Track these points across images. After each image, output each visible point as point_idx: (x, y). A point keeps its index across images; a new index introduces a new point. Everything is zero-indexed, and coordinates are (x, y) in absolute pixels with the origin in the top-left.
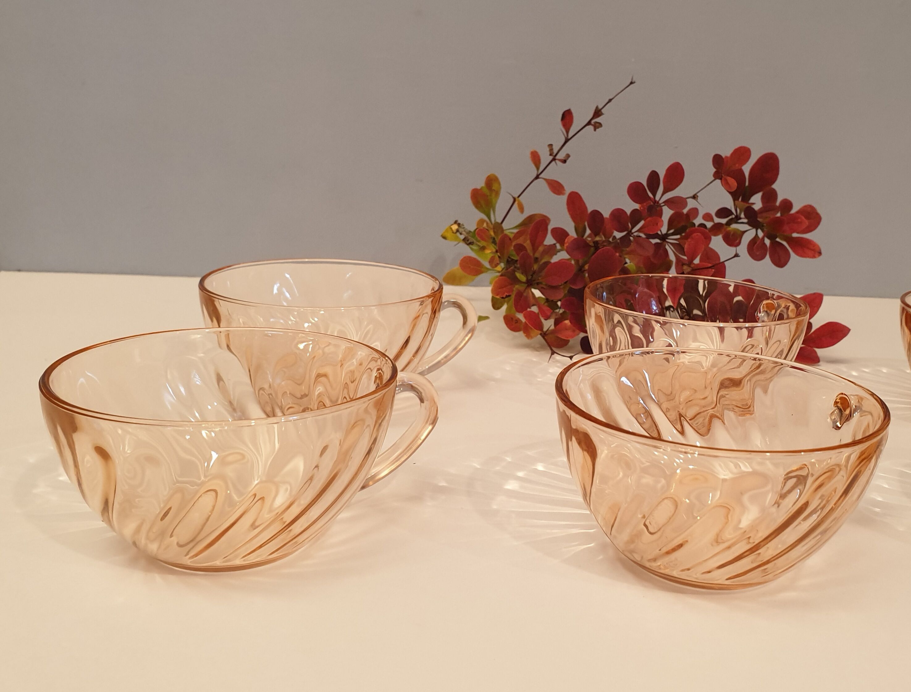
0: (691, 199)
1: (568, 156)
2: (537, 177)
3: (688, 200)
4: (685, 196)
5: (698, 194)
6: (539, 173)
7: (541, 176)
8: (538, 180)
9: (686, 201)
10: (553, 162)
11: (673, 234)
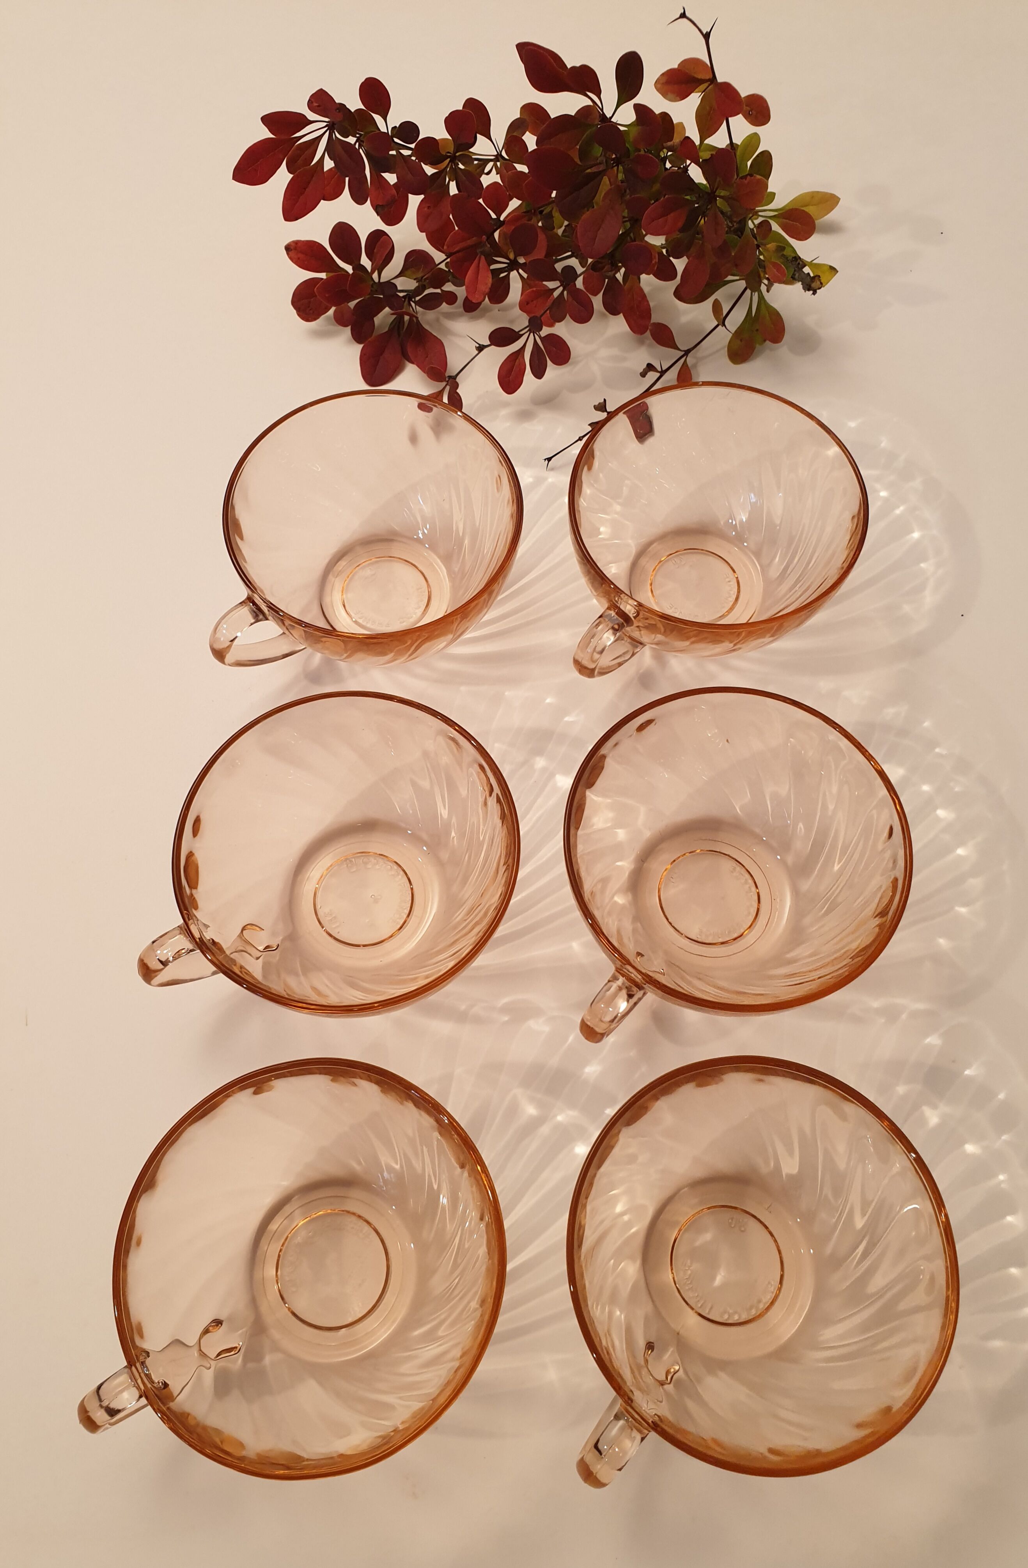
0: (485, 344)
1: (643, 374)
2: (687, 352)
3: (489, 343)
4: (493, 347)
5: (477, 352)
6: (685, 357)
7: (683, 353)
8: (686, 349)
9: (490, 341)
10: (664, 369)
11: (502, 270)
